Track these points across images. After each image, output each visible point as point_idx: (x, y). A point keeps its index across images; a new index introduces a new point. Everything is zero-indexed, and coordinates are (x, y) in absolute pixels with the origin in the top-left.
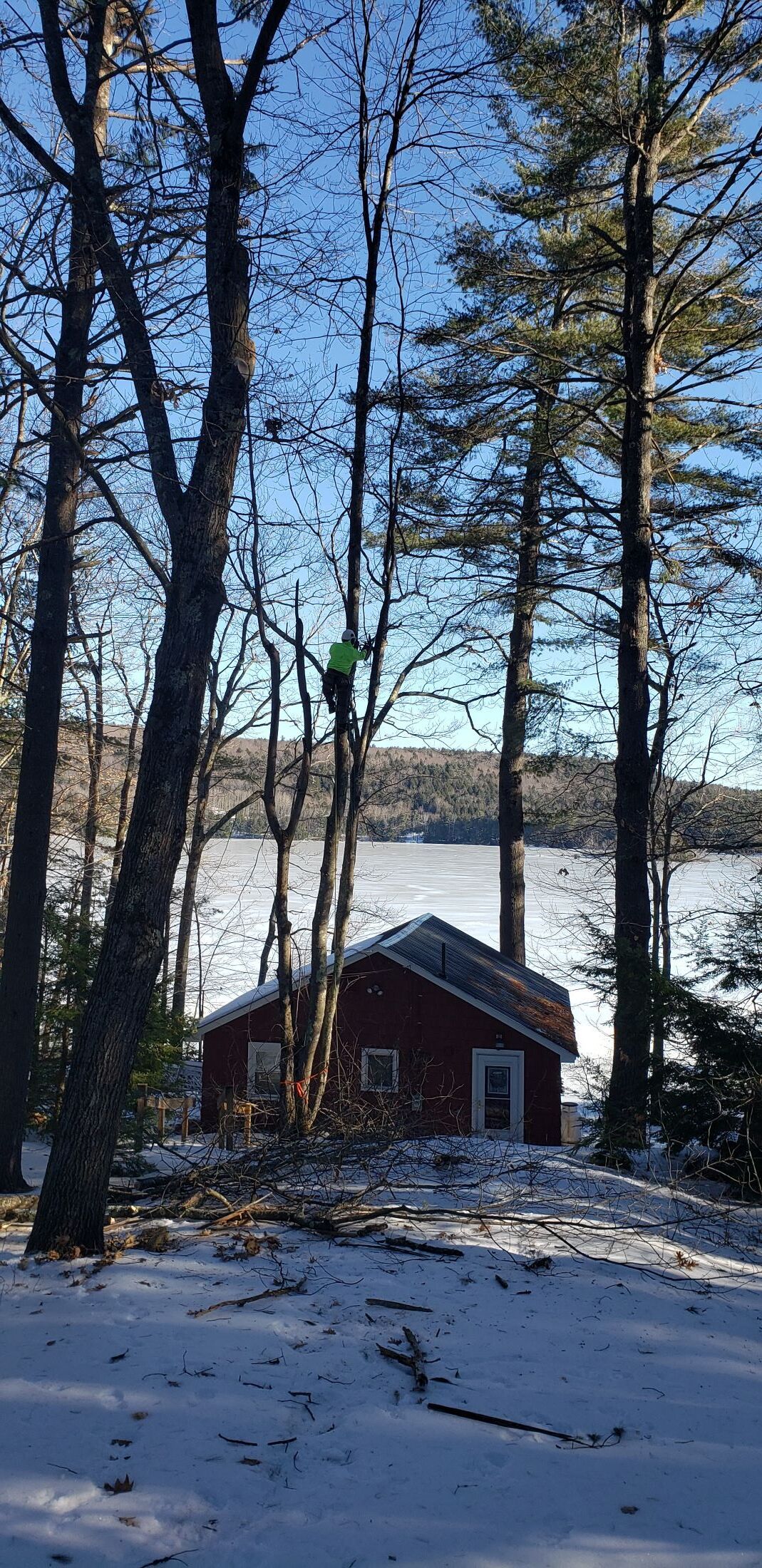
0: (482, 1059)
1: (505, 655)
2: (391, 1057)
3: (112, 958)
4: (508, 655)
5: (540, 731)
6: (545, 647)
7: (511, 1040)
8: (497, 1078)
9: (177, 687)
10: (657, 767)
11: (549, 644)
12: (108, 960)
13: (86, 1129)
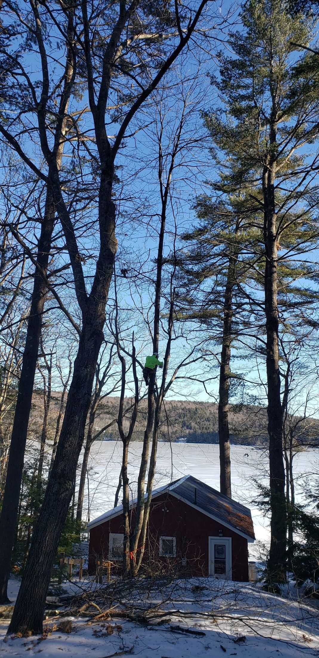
0: (213, 541)
1: (219, 362)
2: (172, 541)
3: (51, 494)
4: (220, 362)
5: (235, 394)
6: (236, 359)
7: (226, 532)
8: (220, 550)
9: (82, 375)
10: (285, 410)
11: (237, 357)
12: (49, 495)
13: (37, 572)
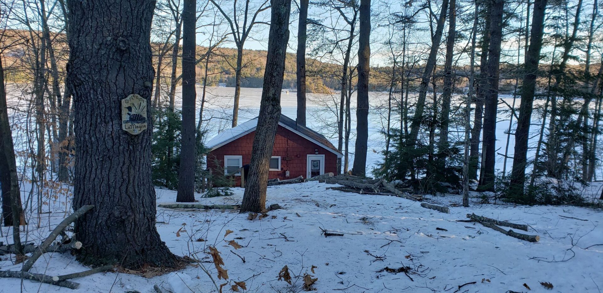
0: (311, 158)
2: (278, 159)
6: (314, 5)
7: (321, 151)
8: (316, 164)
11: (315, 4)
